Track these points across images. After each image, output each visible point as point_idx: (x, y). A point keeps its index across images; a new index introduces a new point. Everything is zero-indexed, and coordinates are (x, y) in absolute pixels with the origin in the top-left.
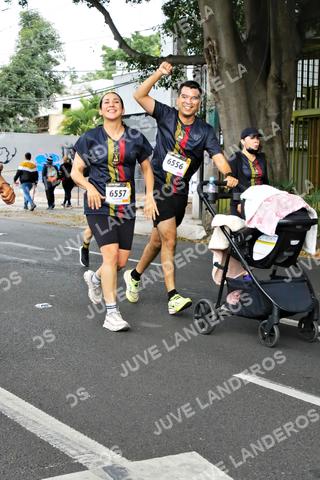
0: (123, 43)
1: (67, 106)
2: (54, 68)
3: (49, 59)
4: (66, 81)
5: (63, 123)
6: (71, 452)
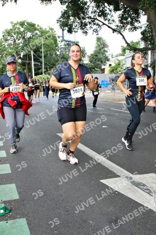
0: (128, 44)
1: (110, 65)
2: (106, 53)
3: (105, 51)
4: (110, 57)
5: (109, 70)
6: (115, 172)
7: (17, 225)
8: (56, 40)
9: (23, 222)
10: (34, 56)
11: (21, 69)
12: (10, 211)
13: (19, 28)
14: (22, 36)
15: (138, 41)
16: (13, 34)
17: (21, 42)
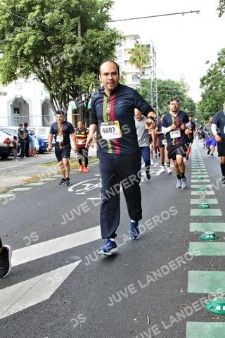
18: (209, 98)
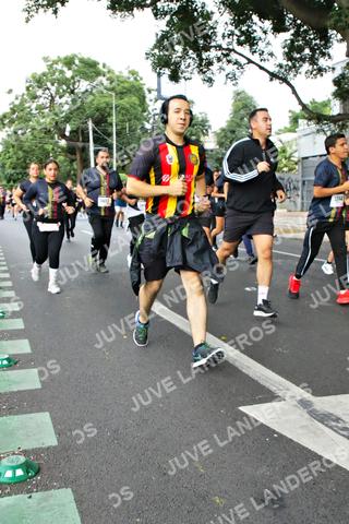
7: (52, 502)
8: (144, 97)
9: (65, 496)
10: (94, 132)
11: (65, 161)
12: (37, 473)
13: (62, 72)
14: (68, 87)
15: (325, 99)
16: (49, 84)
17: (67, 103)
18: (13, 146)
